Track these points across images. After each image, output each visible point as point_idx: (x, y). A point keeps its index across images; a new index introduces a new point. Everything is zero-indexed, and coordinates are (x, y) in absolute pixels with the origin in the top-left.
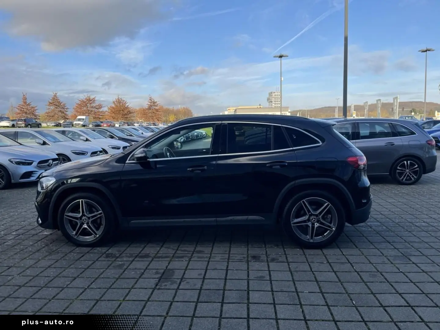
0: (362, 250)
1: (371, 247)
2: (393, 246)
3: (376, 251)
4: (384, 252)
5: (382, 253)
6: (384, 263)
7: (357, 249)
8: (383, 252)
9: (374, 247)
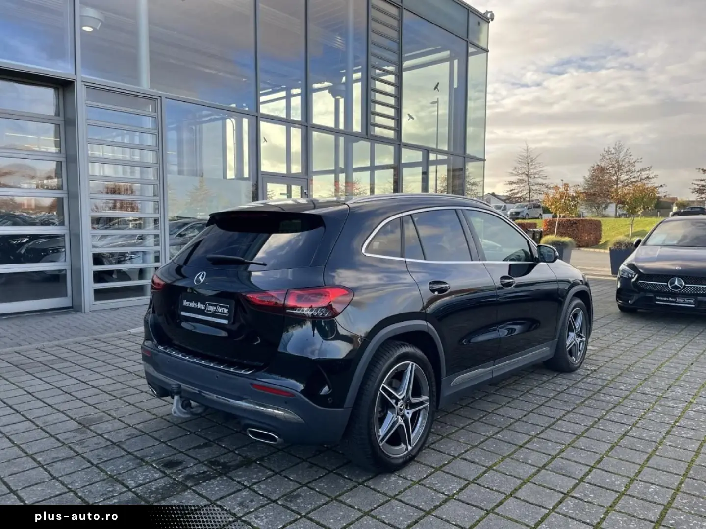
0: (154, 417)
1: (141, 425)
2: (105, 438)
3: (132, 421)
4: (118, 424)
5: (122, 421)
6: (116, 409)
7: (161, 415)
8: (121, 423)
9: (137, 426)
